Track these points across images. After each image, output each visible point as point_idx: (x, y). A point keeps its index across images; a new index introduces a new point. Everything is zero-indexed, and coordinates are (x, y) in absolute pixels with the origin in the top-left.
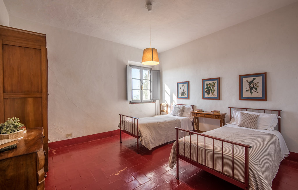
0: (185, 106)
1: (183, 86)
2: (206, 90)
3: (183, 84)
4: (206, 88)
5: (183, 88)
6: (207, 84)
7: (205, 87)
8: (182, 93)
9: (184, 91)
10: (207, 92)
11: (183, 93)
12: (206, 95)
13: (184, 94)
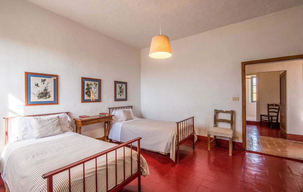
0: (60, 115)
1: (43, 81)
2: (87, 91)
3: (43, 79)
4: (87, 89)
5: (45, 85)
6: (88, 84)
7: (86, 87)
8: (42, 93)
9: (45, 90)
10: (88, 94)
11: (44, 94)
12: (86, 97)
13: (45, 96)
